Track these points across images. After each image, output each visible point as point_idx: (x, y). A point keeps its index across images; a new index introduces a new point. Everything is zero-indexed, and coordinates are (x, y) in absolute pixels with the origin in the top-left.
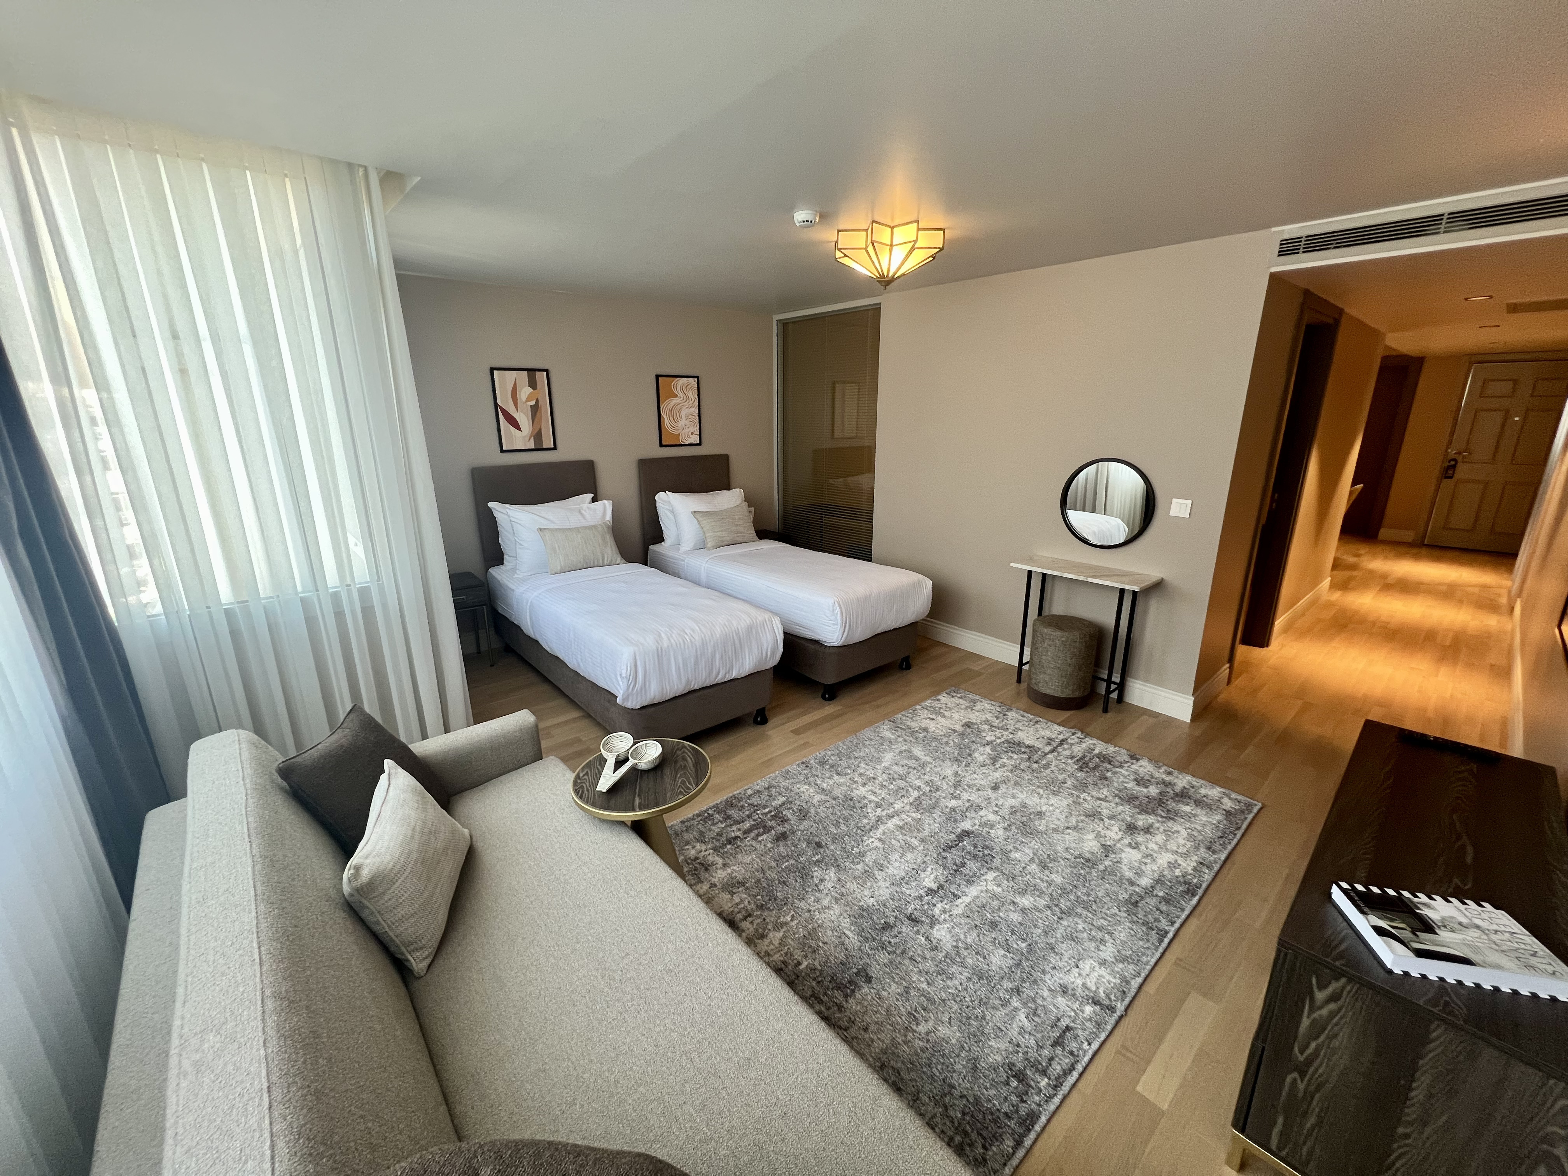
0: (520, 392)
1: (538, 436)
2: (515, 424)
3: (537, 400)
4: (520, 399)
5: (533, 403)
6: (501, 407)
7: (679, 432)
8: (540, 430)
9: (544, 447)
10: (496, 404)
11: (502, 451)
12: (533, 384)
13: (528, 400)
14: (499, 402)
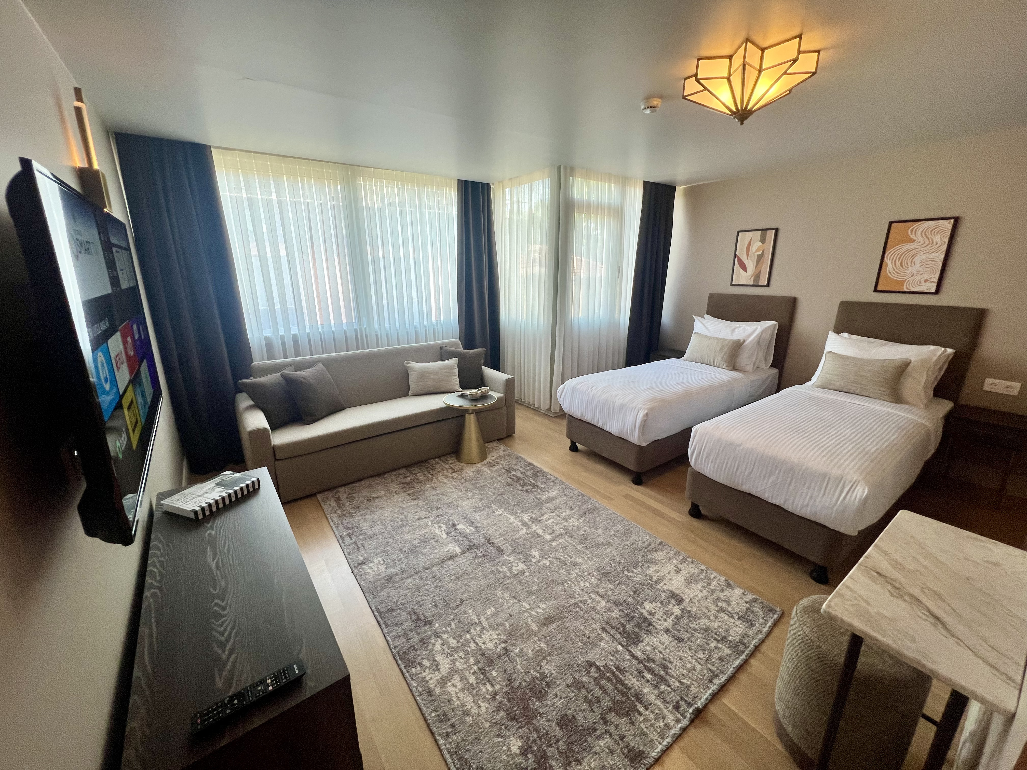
0: (753, 245)
1: (757, 276)
2: (744, 267)
3: (763, 251)
4: (752, 250)
5: (760, 253)
6: (738, 257)
7: (906, 278)
8: (760, 272)
9: (760, 284)
10: (735, 254)
11: (732, 285)
12: (763, 240)
13: (756, 251)
14: (737, 253)
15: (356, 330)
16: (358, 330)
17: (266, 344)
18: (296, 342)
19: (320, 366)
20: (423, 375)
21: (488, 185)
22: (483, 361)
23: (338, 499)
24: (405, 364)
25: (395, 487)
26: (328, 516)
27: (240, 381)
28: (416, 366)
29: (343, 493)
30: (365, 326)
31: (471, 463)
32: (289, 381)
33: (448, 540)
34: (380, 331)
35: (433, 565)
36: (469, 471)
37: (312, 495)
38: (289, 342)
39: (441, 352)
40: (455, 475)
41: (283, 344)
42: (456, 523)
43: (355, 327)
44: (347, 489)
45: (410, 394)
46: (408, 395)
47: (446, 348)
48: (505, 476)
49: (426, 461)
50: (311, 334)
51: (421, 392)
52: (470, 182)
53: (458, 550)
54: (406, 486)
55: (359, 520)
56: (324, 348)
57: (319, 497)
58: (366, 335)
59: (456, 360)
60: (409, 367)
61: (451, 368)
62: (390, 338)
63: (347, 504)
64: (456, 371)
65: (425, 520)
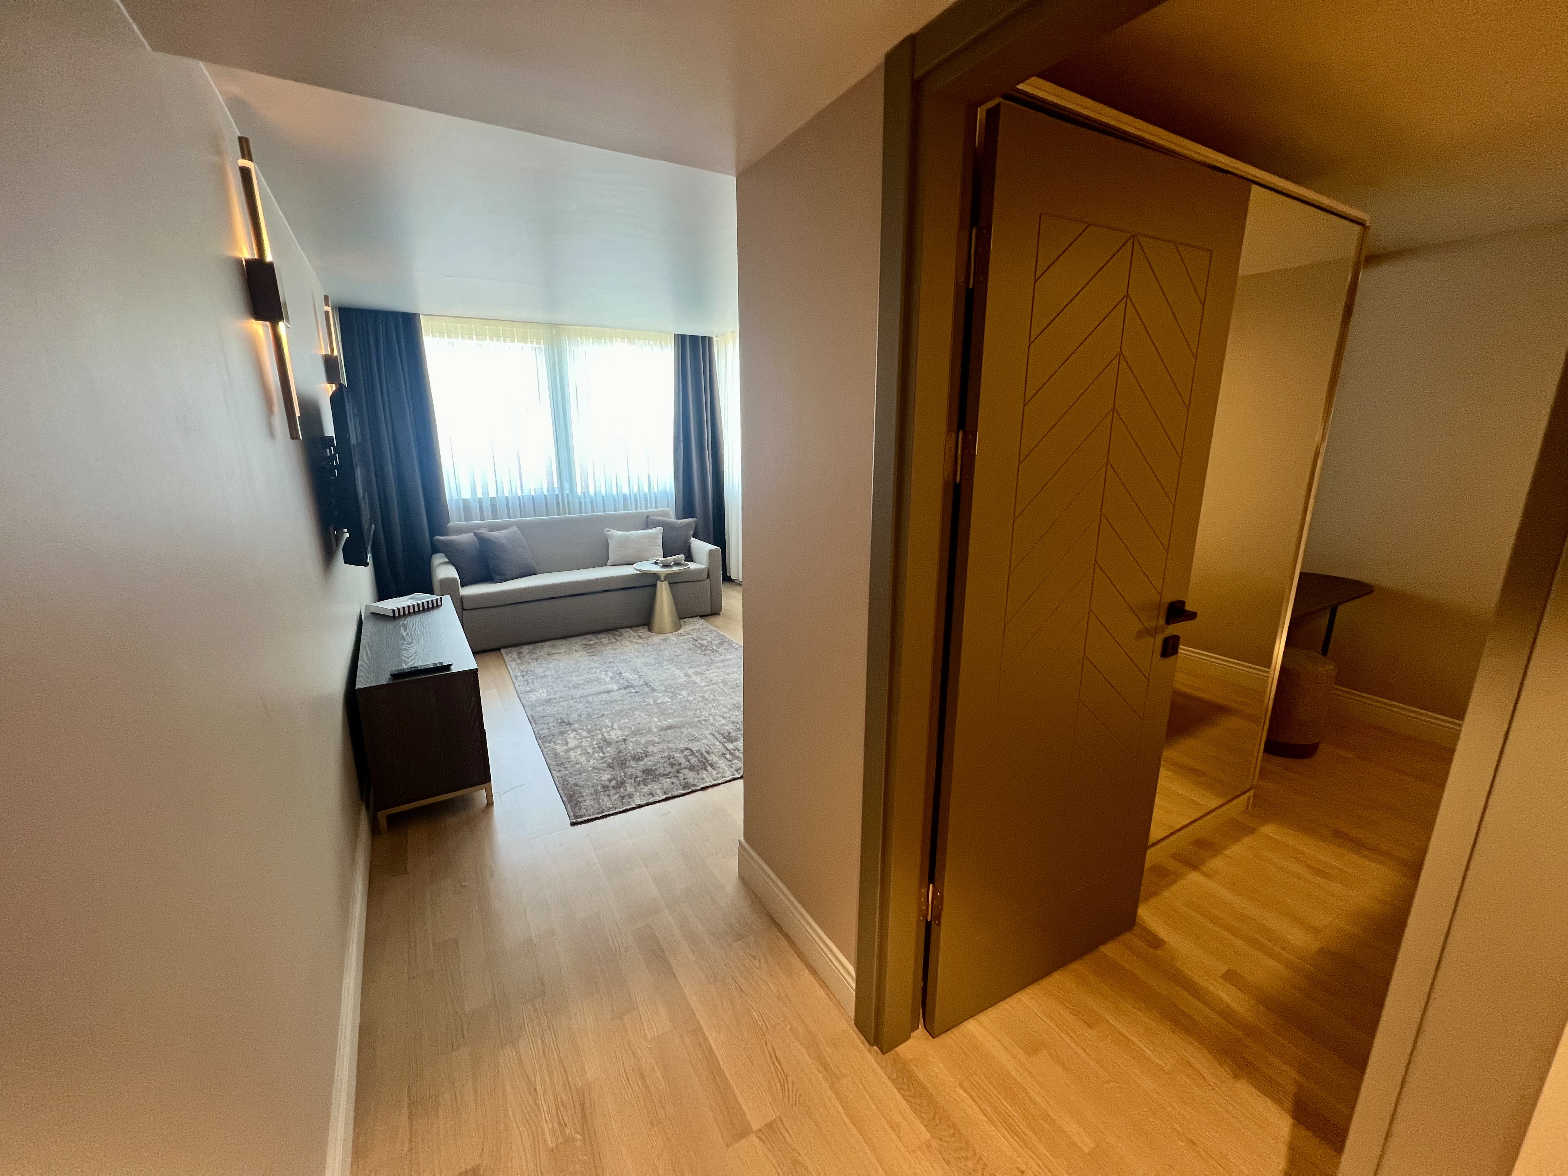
15: (557, 496)
16: (560, 496)
17: (464, 507)
18: (494, 506)
19: (515, 528)
20: (624, 542)
21: (710, 339)
22: (692, 532)
23: (519, 653)
24: (605, 532)
25: (577, 647)
26: (508, 664)
27: (436, 538)
28: (616, 534)
29: (525, 649)
30: (567, 492)
31: (661, 632)
32: (483, 541)
33: (610, 682)
34: (585, 498)
35: (590, 695)
36: (656, 639)
37: (498, 649)
38: (487, 505)
39: (647, 522)
40: (640, 641)
41: (481, 507)
42: (623, 672)
43: (556, 493)
44: (530, 647)
45: (608, 564)
46: (605, 565)
47: (653, 517)
48: (691, 643)
49: (616, 629)
50: (509, 498)
51: (620, 562)
52: (688, 337)
53: (615, 687)
54: (587, 646)
55: (534, 667)
56: (523, 513)
57: (503, 651)
58: (568, 502)
59: (661, 529)
60: (608, 535)
61: (653, 537)
62: (595, 504)
63: (527, 657)
64: (660, 541)
65: (595, 669)
